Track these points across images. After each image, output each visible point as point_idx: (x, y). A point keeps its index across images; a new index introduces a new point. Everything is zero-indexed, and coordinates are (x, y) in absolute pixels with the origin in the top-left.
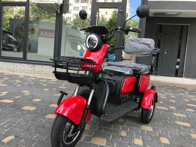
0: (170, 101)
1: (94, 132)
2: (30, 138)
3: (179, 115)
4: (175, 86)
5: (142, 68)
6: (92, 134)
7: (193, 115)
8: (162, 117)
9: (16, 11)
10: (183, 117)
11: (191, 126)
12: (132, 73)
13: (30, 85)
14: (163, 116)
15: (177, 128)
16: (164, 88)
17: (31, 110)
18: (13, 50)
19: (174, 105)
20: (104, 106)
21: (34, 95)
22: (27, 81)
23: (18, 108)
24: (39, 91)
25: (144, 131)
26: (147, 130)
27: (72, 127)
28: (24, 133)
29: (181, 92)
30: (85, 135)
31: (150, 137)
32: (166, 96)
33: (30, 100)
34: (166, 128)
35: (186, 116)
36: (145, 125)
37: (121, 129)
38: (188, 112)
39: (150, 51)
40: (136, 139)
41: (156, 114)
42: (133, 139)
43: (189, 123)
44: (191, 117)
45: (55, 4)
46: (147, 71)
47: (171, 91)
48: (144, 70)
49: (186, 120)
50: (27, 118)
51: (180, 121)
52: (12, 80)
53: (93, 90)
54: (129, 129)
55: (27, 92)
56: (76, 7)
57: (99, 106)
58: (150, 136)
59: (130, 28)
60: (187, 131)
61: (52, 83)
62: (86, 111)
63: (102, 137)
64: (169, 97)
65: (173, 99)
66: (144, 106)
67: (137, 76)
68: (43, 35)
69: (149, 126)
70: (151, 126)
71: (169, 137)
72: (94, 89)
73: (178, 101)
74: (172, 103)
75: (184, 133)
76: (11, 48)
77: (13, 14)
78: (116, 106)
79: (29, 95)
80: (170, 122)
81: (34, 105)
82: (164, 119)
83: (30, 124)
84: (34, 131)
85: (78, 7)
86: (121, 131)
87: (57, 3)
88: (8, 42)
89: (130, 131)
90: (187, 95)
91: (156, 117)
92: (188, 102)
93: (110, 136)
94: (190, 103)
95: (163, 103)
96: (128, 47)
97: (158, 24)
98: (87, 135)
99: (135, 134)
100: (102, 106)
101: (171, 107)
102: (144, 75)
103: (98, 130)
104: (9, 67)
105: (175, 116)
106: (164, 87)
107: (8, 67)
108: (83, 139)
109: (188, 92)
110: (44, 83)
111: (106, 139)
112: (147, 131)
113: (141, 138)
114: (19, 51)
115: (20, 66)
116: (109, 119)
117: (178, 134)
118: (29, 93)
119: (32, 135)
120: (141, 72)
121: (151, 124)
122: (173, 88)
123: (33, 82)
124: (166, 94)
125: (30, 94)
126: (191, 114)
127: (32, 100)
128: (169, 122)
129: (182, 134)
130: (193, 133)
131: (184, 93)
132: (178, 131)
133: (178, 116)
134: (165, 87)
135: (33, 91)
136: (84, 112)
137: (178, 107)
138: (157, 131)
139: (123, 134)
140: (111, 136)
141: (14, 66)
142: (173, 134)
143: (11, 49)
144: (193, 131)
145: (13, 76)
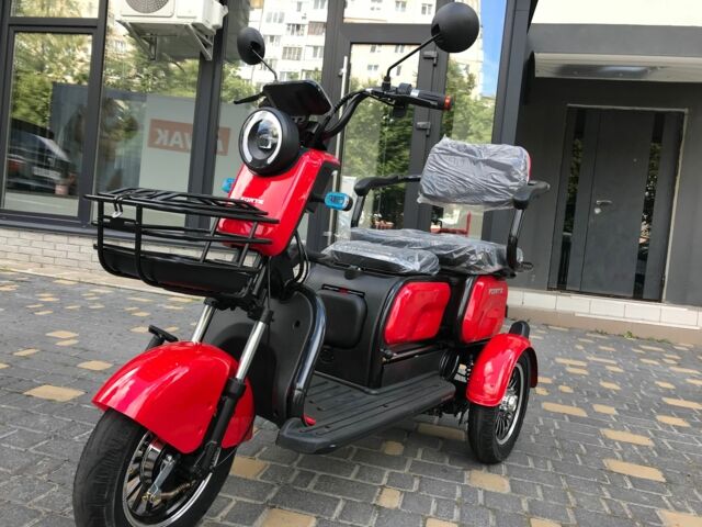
0: (603, 388)
1: (276, 489)
2: (19, 503)
3: (626, 437)
4: (630, 334)
5: (473, 252)
6: (265, 495)
7: (682, 439)
8: (557, 443)
9: (81, 61)
10: (638, 445)
11: (664, 480)
12: (433, 268)
13: (86, 311)
14: (560, 440)
15: (606, 486)
16: (590, 338)
17: (59, 399)
18: (52, 192)
19: (616, 399)
20: (301, 385)
21: (89, 347)
22: (83, 298)
23: (12, 393)
24: (114, 335)
25: (474, 491)
26: (488, 489)
27: (165, 461)
28: (6, 482)
29: (648, 355)
30: (239, 499)
31: (494, 514)
32: (588, 366)
33: (67, 365)
34: (564, 483)
35: (651, 444)
36: (485, 468)
37: (384, 481)
38: (660, 429)
39: (511, 191)
40: (437, 521)
41: (537, 431)
42: (425, 520)
43: (660, 469)
44: (670, 448)
45: (194, 25)
46: (492, 264)
47: (613, 350)
48: (480, 257)
49: (648, 457)
50: (33, 428)
51: (624, 460)
52: (27, 292)
53: (261, 324)
54: (417, 482)
55: (65, 338)
56: (290, 48)
57: (283, 386)
58: (495, 511)
59: (409, 93)
60: (645, 498)
61: (172, 307)
62: (228, 402)
63: (302, 509)
64: (598, 372)
65: (615, 378)
66: (479, 396)
67: (454, 280)
68: (165, 144)
69: (499, 473)
70: (508, 475)
71: (567, 517)
72: (263, 318)
73: (631, 386)
74: (605, 394)
75: (630, 507)
76: (46, 183)
77: (73, 71)
78: (363, 391)
79: (69, 347)
80: (584, 463)
81: (79, 381)
82: (563, 450)
83: (36, 449)
84: (45, 477)
85: (300, 49)
86: (384, 486)
87: (202, 25)
88: (36, 161)
89: (420, 489)
90: (673, 365)
91: (533, 440)
92: (668, 389)
93: (336, 505)
94: (675, 397)
95: (571, 391)
96: (434, 175)
97: (570, 108)
98: (246, 500)
99: (438, 501)
100: (293, 388)
101: (599, 408)
102: (481, 277)
103: (295, 480)
104: (28, 250)
105: (608, 441)
106: (588, 335)
107: (23, 249)
108: (224, 513)
109: (677, 357)
110: (142, 307)
111: (317, 518)
112: (485, 492)
113: (455, 519)
114: (71, 193)
115: (67, 247)
116: (318, 435)
117: (607, 509)
118: (74, 338)
119: (31, 491)
120: (470, 268)
121: (508, 467)
122: (623, 339)
123: (101, 302)
124: (592, 358)
125: (76, 342)
126: (673, 437)
127: (75, 366)
128: (580, 463)
129: (622, 508)
130: (667, 508)
131: (659, 357)
132: (608, 496)
133: (619, 442)
134: (593, 335)
135: (90, 336)
136: (221, 405)
137: (626, 407)
138: (527, 495)
139: (391, 499)
140: (340, 507)
141: (44, 245)
142: (585, 507)
143: (46, 189)
144: (669, 499)
145: (38, 279)
